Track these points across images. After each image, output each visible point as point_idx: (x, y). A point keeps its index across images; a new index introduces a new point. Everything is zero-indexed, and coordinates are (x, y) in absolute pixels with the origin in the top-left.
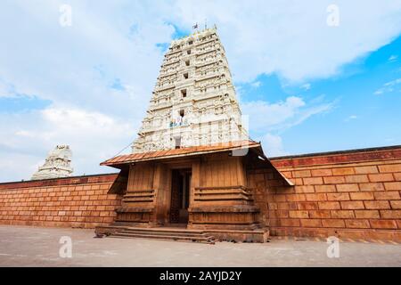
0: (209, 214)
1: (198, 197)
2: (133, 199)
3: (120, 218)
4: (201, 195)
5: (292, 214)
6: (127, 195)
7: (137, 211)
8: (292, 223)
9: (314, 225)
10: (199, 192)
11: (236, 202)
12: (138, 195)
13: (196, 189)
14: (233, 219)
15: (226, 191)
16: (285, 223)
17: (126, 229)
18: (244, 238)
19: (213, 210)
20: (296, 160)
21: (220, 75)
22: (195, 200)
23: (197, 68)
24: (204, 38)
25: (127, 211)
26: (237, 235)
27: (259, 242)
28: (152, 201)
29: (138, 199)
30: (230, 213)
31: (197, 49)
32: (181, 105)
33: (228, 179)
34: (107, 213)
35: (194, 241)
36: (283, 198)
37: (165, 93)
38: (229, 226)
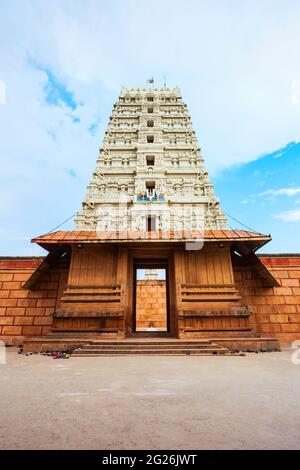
0: (202, 318)
1: (186, 297)
2: (83, 298)
3: (61, 326)
4: (188, 294)
5: (273, 318)
6: (68, 291)
7: (94, 315)
8: (273, 329)
9: (294, 330)
10: (185, 290)
11: (233, 303)
12: (90, 291)
13: (183, 286)
14: (234, 325)
15: (218, 290)
16: (266, 329)
17: (91, 343)
18: (258, 346)
19: (208, 314)
20: (273, 260)
21: (196, 149)
22: (183, 301)
23: (165, 133)
24: (168, 99)
25: (75, 315)
26: (250, 343)
27: (276, 350)
28: (119, 301)
29: (90, 298)
30: (230, 317)
31: (161, 110)
32: (150, 176)
33: (219, 275)
34: (10, 319)
35: (215, 353)
36: (262, 301)
37: (121, 154)
38: (231, 333)
